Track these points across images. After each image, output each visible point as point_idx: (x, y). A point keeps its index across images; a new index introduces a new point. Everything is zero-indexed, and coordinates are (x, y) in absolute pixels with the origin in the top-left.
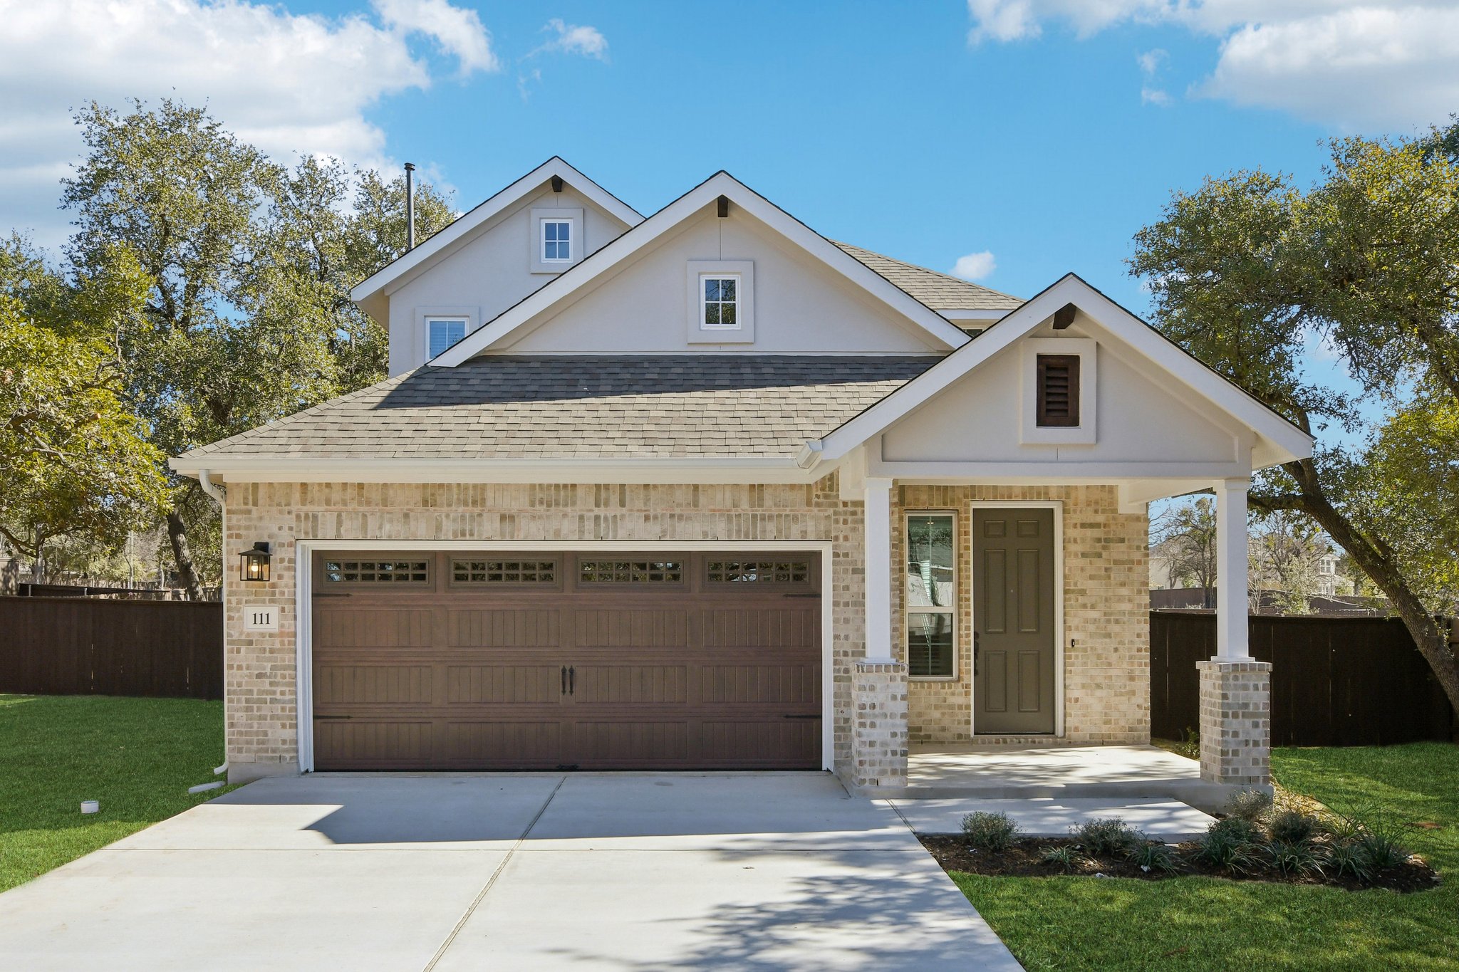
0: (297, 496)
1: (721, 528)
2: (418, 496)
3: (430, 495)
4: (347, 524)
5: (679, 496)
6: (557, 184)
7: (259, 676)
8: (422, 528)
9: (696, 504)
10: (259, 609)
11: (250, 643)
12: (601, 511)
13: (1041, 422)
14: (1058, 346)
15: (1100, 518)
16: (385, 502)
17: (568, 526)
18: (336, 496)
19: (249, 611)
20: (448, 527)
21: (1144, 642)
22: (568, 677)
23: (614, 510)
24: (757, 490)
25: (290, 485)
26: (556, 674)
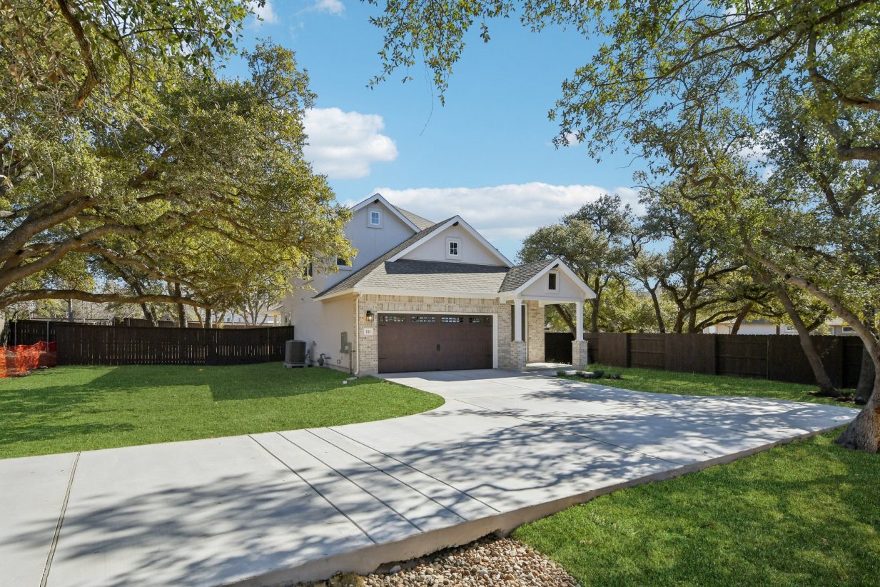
0: (378, 299)
1: (475, 309)
2: (407, 299)
3: (411, 299)
4: (390, 306)
5: (467, 301)
6: (377, 201)
7: (368, 347)
8: (408, 307)
9: (470, 303)
10: (368, 329)
11: (365, 338)
12: (450, 304)
13: (550, 288)
14: (552, 272)
15: (535, 308)
16: (399, 301)
17: (443, 308)
18: (388, 298)
19: (365, 329)
20: (415, 308)
21: (543, 338)
22: (438, 347)
23: (452, 304)
24: (483, 300)
25: (375, 295)
26: (436, 347)
